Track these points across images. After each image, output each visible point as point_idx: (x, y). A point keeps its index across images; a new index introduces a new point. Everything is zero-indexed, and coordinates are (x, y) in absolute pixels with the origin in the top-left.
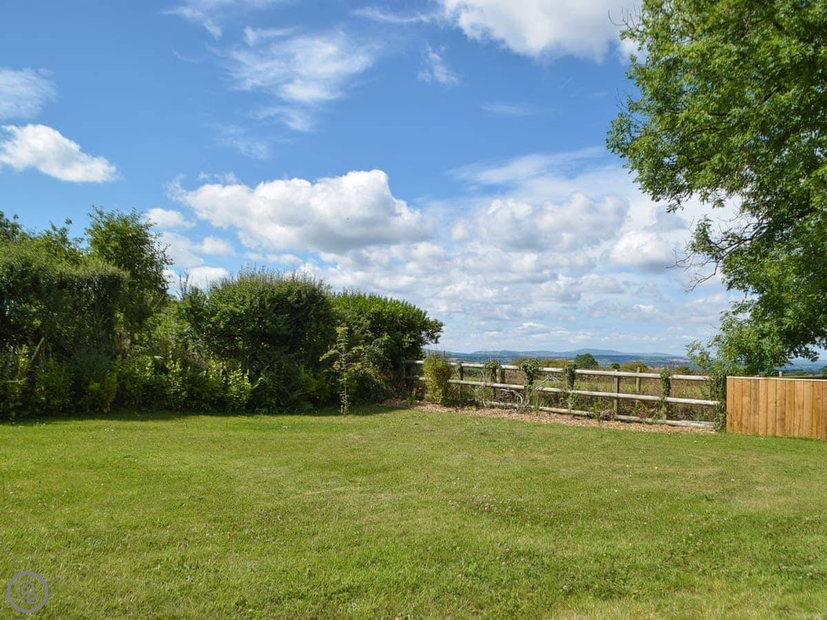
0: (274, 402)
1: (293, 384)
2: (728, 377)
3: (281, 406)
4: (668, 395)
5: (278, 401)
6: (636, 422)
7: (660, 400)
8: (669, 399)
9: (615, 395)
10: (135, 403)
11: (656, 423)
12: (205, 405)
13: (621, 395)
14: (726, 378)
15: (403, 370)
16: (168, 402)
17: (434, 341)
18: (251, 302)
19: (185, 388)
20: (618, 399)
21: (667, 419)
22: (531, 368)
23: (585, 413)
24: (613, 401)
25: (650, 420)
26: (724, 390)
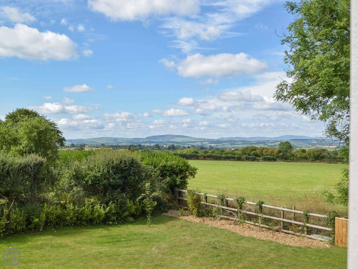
0: (115, 219)
1: (124, 208)
2: (336, 218)
3: (119, 220)
4: (307, 223)
5: (117, 218)
6: (292, 234)
7: (303, 225)
8: (308, 225)
9: (281, 219)
10: (53, 224)
11: (301, 236)
12: (84, 222)
13: (285, 220)
14: (335, 218)
15: (177, 194)
16: (67, 222)
17: (192, 177)
18: (103, 170)
19: (75, 216)
20: (283, 222)
21: (307, 234)
22: (240, 201)
23: (267, 227)
24: (281, 222)
25: (298, 234)
26: (334, 223)
